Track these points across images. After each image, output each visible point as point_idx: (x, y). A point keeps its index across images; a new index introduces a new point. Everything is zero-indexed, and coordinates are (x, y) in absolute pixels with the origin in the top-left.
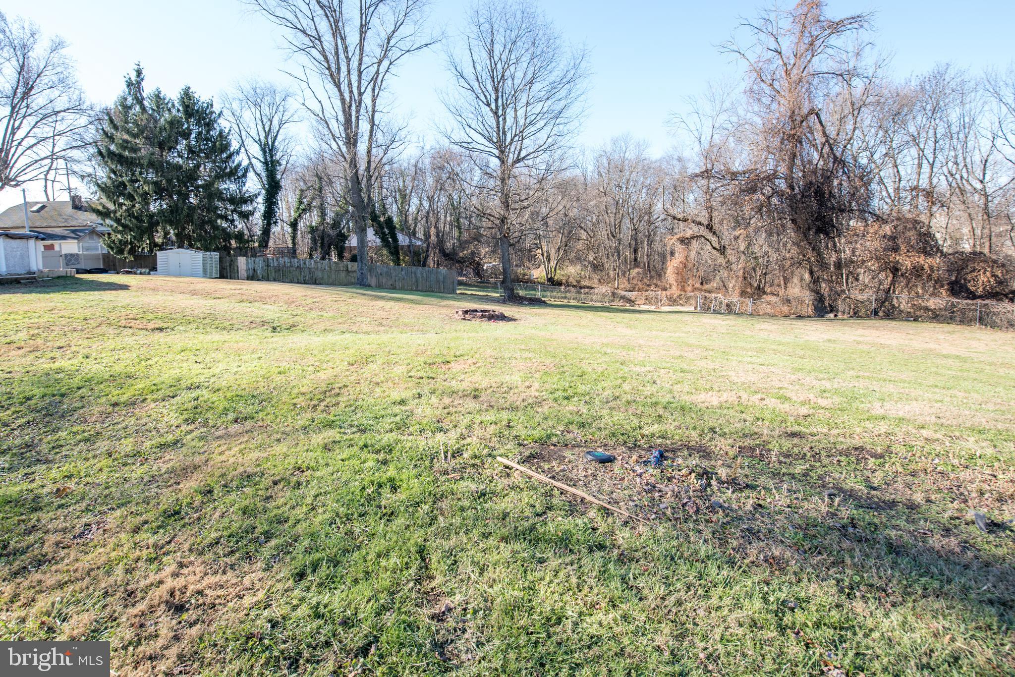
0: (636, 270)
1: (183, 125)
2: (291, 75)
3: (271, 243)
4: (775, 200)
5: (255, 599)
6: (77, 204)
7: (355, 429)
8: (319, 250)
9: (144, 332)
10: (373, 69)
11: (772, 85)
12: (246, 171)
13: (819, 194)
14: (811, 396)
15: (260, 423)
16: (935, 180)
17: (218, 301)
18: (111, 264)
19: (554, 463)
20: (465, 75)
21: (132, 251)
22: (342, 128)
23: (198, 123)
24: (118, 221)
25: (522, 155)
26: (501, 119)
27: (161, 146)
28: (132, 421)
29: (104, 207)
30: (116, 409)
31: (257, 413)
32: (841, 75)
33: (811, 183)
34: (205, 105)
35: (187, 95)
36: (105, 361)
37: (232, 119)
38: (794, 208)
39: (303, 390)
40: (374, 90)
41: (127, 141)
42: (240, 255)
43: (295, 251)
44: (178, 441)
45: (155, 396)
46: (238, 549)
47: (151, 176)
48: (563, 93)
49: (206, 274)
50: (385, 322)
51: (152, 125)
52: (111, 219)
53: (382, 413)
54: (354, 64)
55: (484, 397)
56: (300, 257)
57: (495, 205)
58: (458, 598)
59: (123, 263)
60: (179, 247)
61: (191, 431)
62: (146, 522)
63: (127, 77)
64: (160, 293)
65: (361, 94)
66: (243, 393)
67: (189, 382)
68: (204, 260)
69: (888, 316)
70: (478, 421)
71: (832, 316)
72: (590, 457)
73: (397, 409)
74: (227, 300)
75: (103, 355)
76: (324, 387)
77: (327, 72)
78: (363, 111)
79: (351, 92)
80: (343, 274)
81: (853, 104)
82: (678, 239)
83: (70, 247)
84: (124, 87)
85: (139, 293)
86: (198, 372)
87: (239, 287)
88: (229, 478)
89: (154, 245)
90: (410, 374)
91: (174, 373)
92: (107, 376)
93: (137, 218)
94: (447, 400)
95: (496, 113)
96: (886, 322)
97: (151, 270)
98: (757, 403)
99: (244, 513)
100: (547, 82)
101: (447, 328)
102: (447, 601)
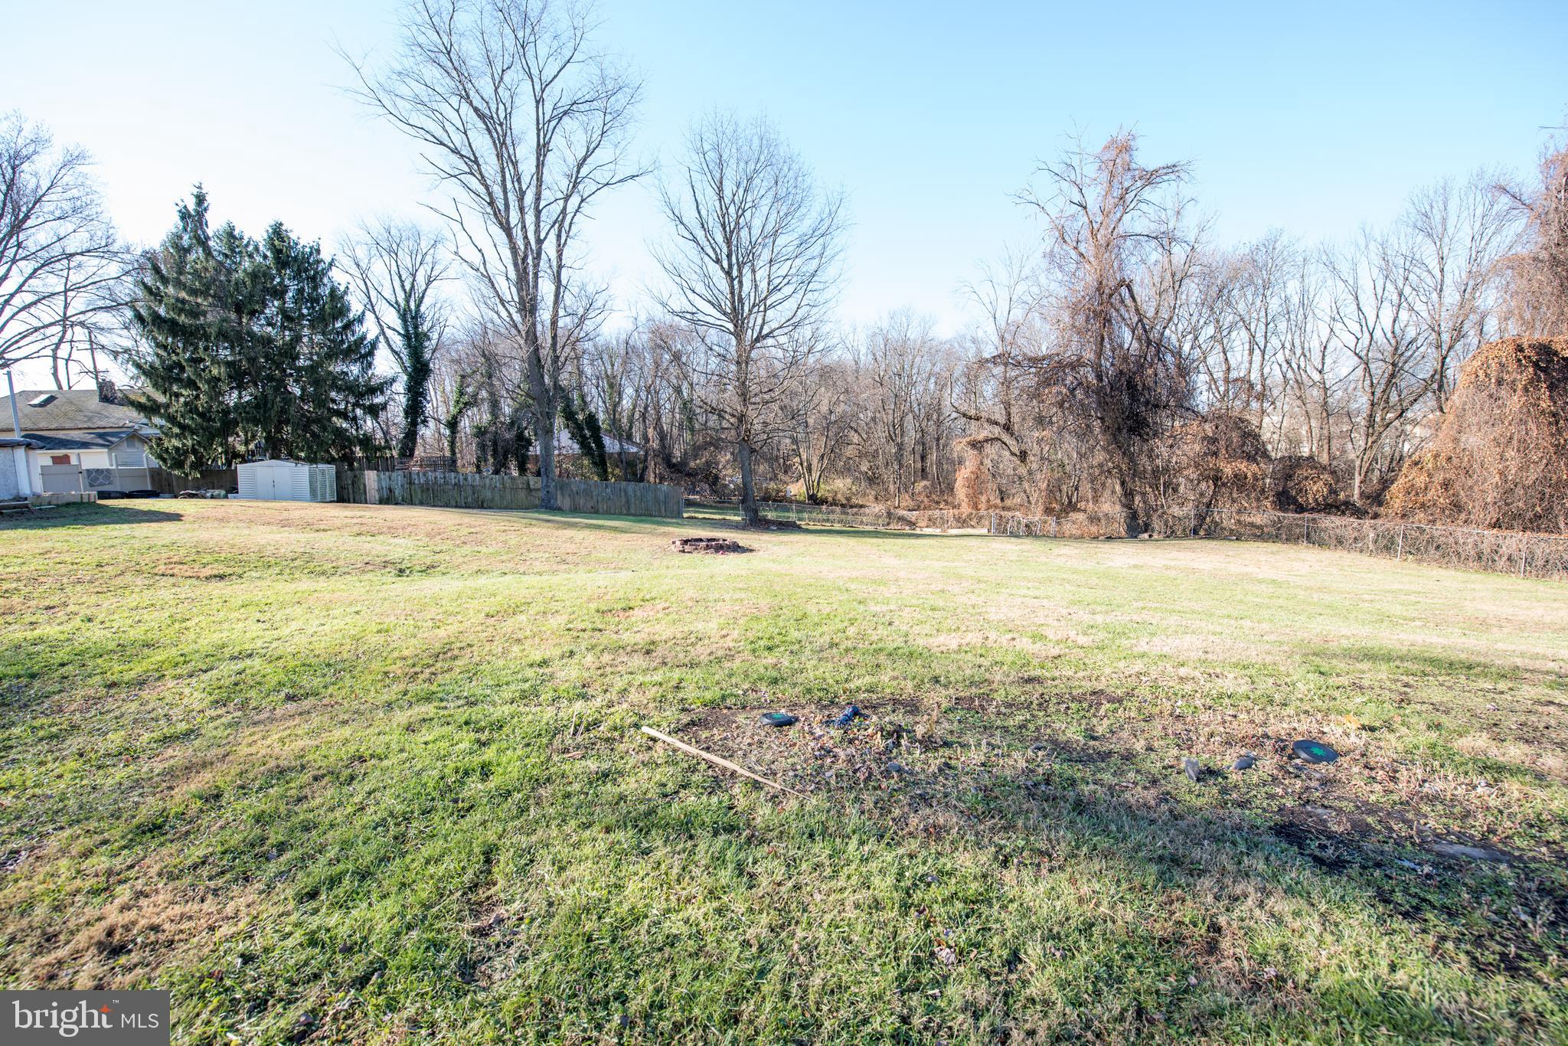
0: (924, 483)
1: (273, 279)
2: (436, 211)
3: (419, 452)
4: (1079, 394)
5: (234, 929)
6: (107, 394)
7: (461, 702)
8: (491, 460)
9: (194, 581)
10: (557, 208)
11: (1076, 248)
12: (374, 345)
13: (1131, 386)
14: (1072, 634)
15: (325, 701)
16: (1266, 370)
17: (321, 534)
18: (164, 483)
19: (715, 731)
20: (685, 221)
21: (198, 465)
22: (514, 290)
23: (297, 276)
24: (171, 419)
25: (765, 332)
26: (736, 282)
27: (239, 309)
28: (133, 706)
29: (149, 398)
30: (112, 691)
31: (326, 687)
32: (1156, 238)
33: (1121, 372)
34: (308, 250)
35: (277, 232)
36: (115, 625)
37: (354, 270)
38: (1102, 404)
39: (406, 653)
40: (559, 236)
41: (183, 301)
42: (370, 468)
43: (454, 462)
44: (192, 731)
45: (179, 671)
46: (232, 868)
47: (225, 353)
48: (816, 249)
49: (315, 496)
50: (570, 558)
51: (222, 278)
52: (161, 416)
53: (510, 679)
54: (529, 198)
55: (659, 652)
56: (460, 470)
57: (730, 397)
58: (517, 906)
59: (184, 483)
60: (272, 457)
61: (220, 716)
62: (105, 842)
63: (181, 204)
64: (231, 524)
65: (540, 241)
66: (314, 661)
67: (237, 649)
68: (312, 476)
69: (1210, 535)
70: (637, 683)
71: (1146, 536)
72: (766, 721)
73: (530, 673)
74: (337, 533)
75: (116, 616)
76: (437, 646)
77: (489, 210)
78: (543, 264)
79: (526, 237)
80: (522, 494)
81: (1173, 275)
82: (969, 443)
83: (97, 459)
84: (176, 218)
85: (196, 526)
86: (255, 634)
87: (359, 514)
88: (251, 776)
89: (233, 455)
90: (570, 626)
91: (216, 638)
92: (112, 645)
93: (202, 415)
94: (606, 658)
95: (728, 273)
96: (1206, 542)
97: (228, 492)
98: (1005, 643)
99: (258, 821)
100: (796, 235)
101: (656, 563)
102: (501, 911)
